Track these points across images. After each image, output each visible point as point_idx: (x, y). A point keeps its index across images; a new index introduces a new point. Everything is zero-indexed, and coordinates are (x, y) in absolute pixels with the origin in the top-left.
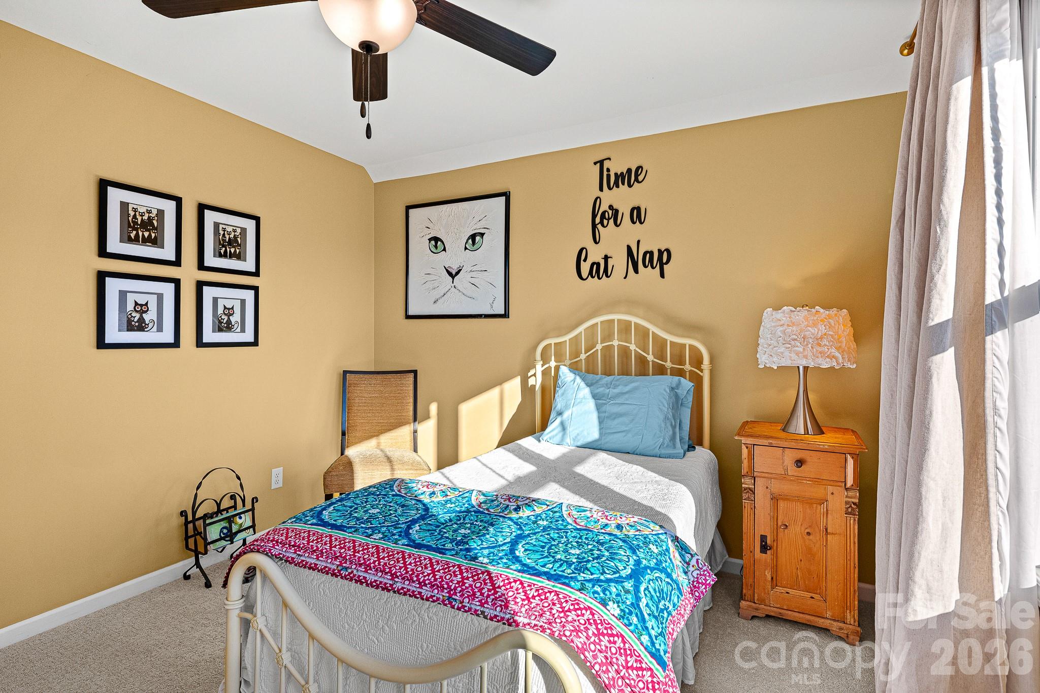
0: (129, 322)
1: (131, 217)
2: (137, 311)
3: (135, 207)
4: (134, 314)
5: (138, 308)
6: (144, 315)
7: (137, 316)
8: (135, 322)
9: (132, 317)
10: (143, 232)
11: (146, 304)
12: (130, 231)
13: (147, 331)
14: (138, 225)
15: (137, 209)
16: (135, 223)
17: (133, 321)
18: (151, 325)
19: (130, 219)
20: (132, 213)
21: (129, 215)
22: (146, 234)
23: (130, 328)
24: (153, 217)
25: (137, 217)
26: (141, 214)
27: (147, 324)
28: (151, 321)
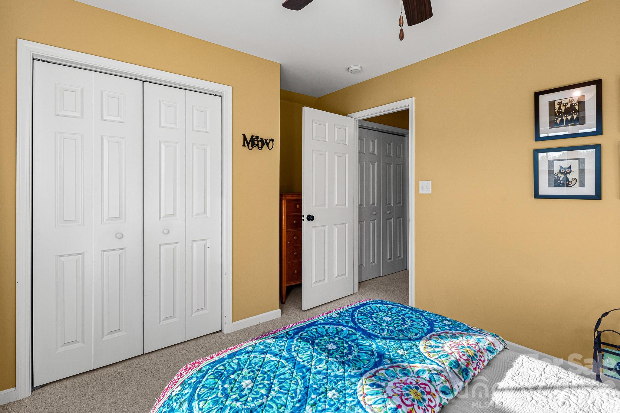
0: (556, 180)
1: (557, 109)
2: (562, 173)
3: (560, 101)
4: (559, 175)
5: (562, 171)
6: (568, 175)
7: (562, 176)
8: (561, 181)
9: (558, 177)
10: (566, 117)
11: (570, 167)
12: (557, 118)
13: (570, 187)
14: (563, 113)
15: (561, 102)
16: (560, 112)
17: (559, 180)
18: (573, 183)
19: (556, 111)
20: (557, 106)
21: (555, 109)
22: (569, 118)
23: (557, 185)
24: (574, 104)
25: (562, 108)
26: (564, 105)
27: (570, 182)
28: (573, 179)
